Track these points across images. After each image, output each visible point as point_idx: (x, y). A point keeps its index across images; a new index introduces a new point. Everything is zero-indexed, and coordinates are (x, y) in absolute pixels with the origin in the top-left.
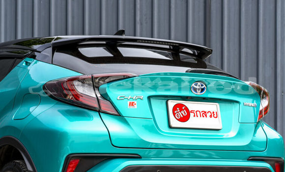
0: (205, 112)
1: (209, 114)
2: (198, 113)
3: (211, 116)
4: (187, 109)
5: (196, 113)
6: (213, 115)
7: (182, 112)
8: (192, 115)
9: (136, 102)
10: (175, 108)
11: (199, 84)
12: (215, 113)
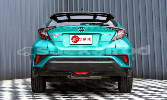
0: (86, 38)
1: (88, 39)
2: (83, 39)
3: (88, 40)
4: (78, 38)
5: (81, 39)
6: (89, 39)
7: (76, 39)
8: (80, 40)
9: (57, 36)
10: (73, 38)
11: (81, 28)
12: (90, 39)
